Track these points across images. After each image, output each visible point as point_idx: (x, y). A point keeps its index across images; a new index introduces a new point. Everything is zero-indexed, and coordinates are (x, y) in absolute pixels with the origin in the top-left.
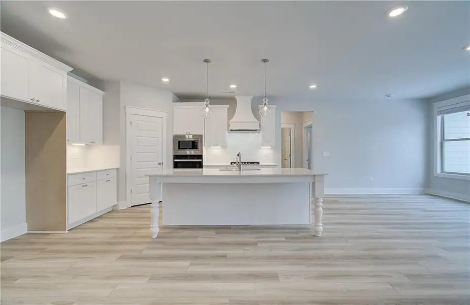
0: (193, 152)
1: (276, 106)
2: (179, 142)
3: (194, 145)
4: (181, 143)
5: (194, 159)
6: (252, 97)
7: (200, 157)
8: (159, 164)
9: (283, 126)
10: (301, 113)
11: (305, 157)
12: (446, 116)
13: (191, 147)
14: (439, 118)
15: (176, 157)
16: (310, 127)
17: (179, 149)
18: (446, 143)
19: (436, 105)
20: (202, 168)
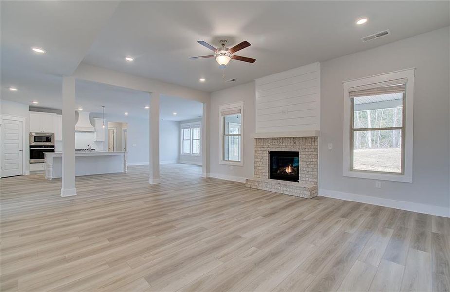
0: (48, 144)
3: (48, 139)
4: (36, 138)
6: (89, 113)
7: (53, 146)
8: (20, 151)
9: (109, 128)
10: (121, 123)
11: (123, 147)
13: (46, 140)
15: (31, 146)
16: (125, 131)
17: (35, 141)
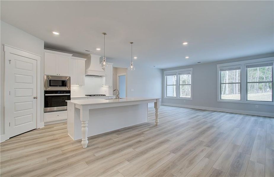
1: (113, 64)
2: (50, 80)
3: (64, 83)
4: (52, 82)
5: (64, 93)
7: (69, 92)
8: (34, 98)
10: (117, 68)
12: (168, 76)
13: (61, 85)
14: (166, 77)
15: (46, 92)
17: (50, 86)
18: (168, 86)
19: (165, 72)
20: (70, 100)
